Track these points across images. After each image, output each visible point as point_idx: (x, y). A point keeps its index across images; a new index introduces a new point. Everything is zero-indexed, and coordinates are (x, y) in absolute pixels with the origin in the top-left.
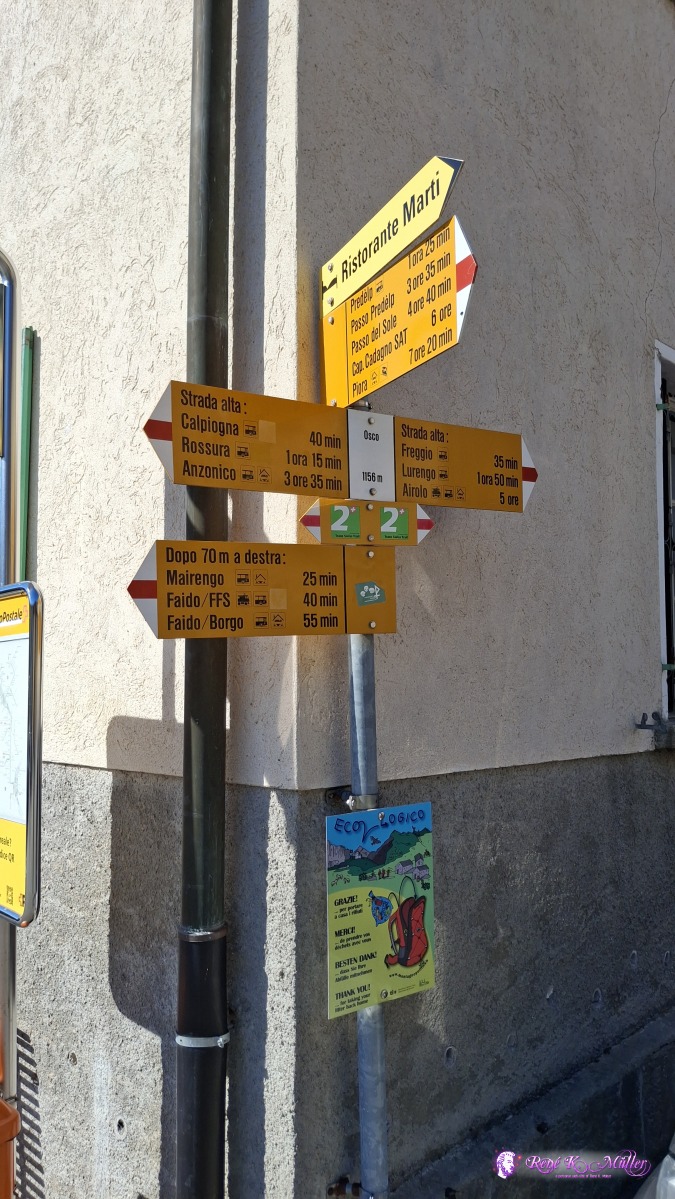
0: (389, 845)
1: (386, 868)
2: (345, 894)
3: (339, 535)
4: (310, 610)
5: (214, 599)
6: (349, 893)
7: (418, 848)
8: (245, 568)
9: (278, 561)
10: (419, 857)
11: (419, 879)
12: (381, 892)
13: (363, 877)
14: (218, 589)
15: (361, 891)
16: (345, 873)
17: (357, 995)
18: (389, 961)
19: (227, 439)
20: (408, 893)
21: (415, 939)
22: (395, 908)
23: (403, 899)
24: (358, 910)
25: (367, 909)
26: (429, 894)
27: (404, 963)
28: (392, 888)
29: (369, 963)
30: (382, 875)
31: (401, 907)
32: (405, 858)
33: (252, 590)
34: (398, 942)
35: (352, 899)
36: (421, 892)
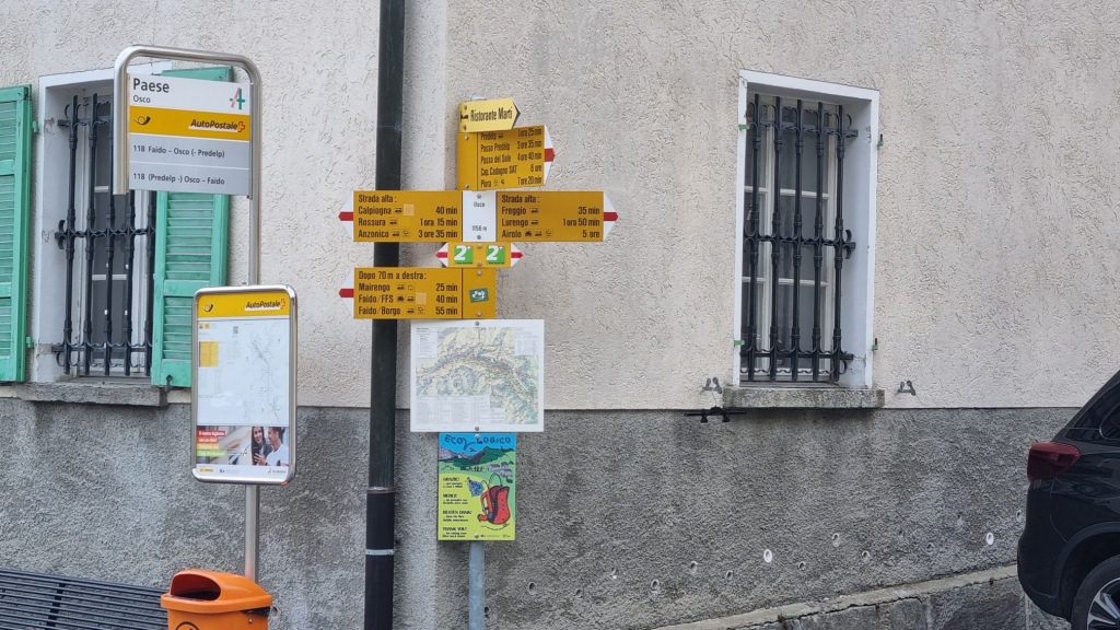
0: (483, 454)
1: (480, 466)
2: (451, 475)
3: (459, 263)
4: (440, 305)
5: (384, 298)
6: (455, 475)
7: (504, 459)
8: (401, 281)
9: (422, 277)
10: (504, 464)
11: (504, 476)
12: (476, 478)
13: (463, 468)
14: (387, 293)
15: (463, 476)
16: (451, 464)
17: (457, 531)
18: (480, 518)
19: (385, 217)
20: (496, 482)
21: (500, 510)
22: (486, 489)
23: (492, 486)
24: (459, 485)
25: (466, 486)
26: (512, 487)
27: (492, 521)
28: (485, 477)
29: (466, 516)
30: (477, 470)
31: (490, 490)
32: (494, 462)
33: (405, 293)
34: (488, 508)
35: (455, 479)
36: (505, 484)
